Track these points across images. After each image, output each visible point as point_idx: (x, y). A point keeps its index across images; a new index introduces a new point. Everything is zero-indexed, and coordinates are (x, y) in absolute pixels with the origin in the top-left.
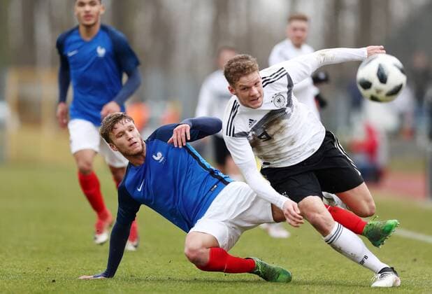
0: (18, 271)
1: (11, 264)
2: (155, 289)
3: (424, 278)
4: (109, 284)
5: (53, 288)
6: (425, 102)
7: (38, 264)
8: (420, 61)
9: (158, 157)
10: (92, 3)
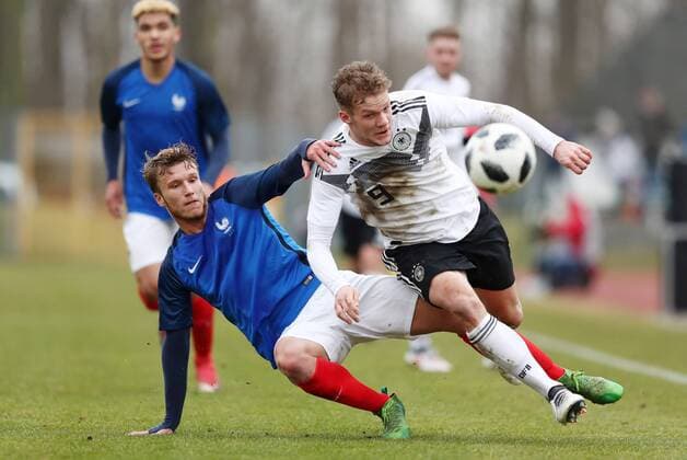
0: (35, 423)
1: (24, 411)
2: (245, 451)
3: (658, 434)
5: (89, 449)
7: (66, 412)
8: (652, 101)
9: (224, 225)
10: (162, 26)
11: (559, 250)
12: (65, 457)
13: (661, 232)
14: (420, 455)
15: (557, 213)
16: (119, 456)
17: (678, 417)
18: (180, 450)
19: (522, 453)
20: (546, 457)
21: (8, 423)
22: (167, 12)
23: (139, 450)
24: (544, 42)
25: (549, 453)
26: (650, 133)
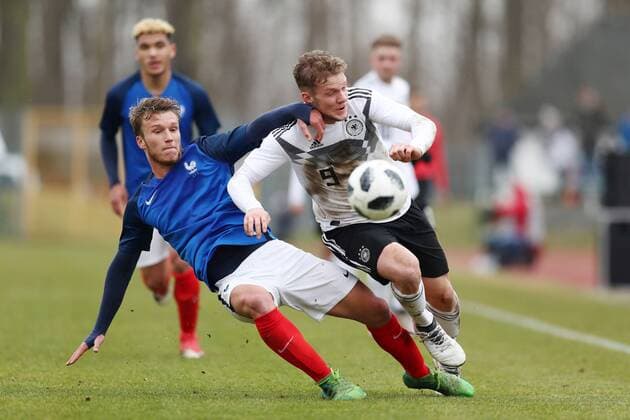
0: (39, 385)
1: (29, 375)
2: (227, 411)
3: (595, 395)
4: (164, 404)
5: (88, 409)
6: (596, 156)
7: (67, 376)
8: (589, 99)
9: (191, 167)
10: (159, 45)
11: (506, 231)
12: (66, 417)
13: (598, 215)
14: (382, 415)
15: (504, 197)
16: (114, 415)
17: (613, 380)
18: (169, 410)
19: (474, 413)
20: (496, 416)
21: (15, 386)
22: (163, 32)
23: (132, 410)
24: (493, 46)
25: (498, 412)
26: (587, 127)
